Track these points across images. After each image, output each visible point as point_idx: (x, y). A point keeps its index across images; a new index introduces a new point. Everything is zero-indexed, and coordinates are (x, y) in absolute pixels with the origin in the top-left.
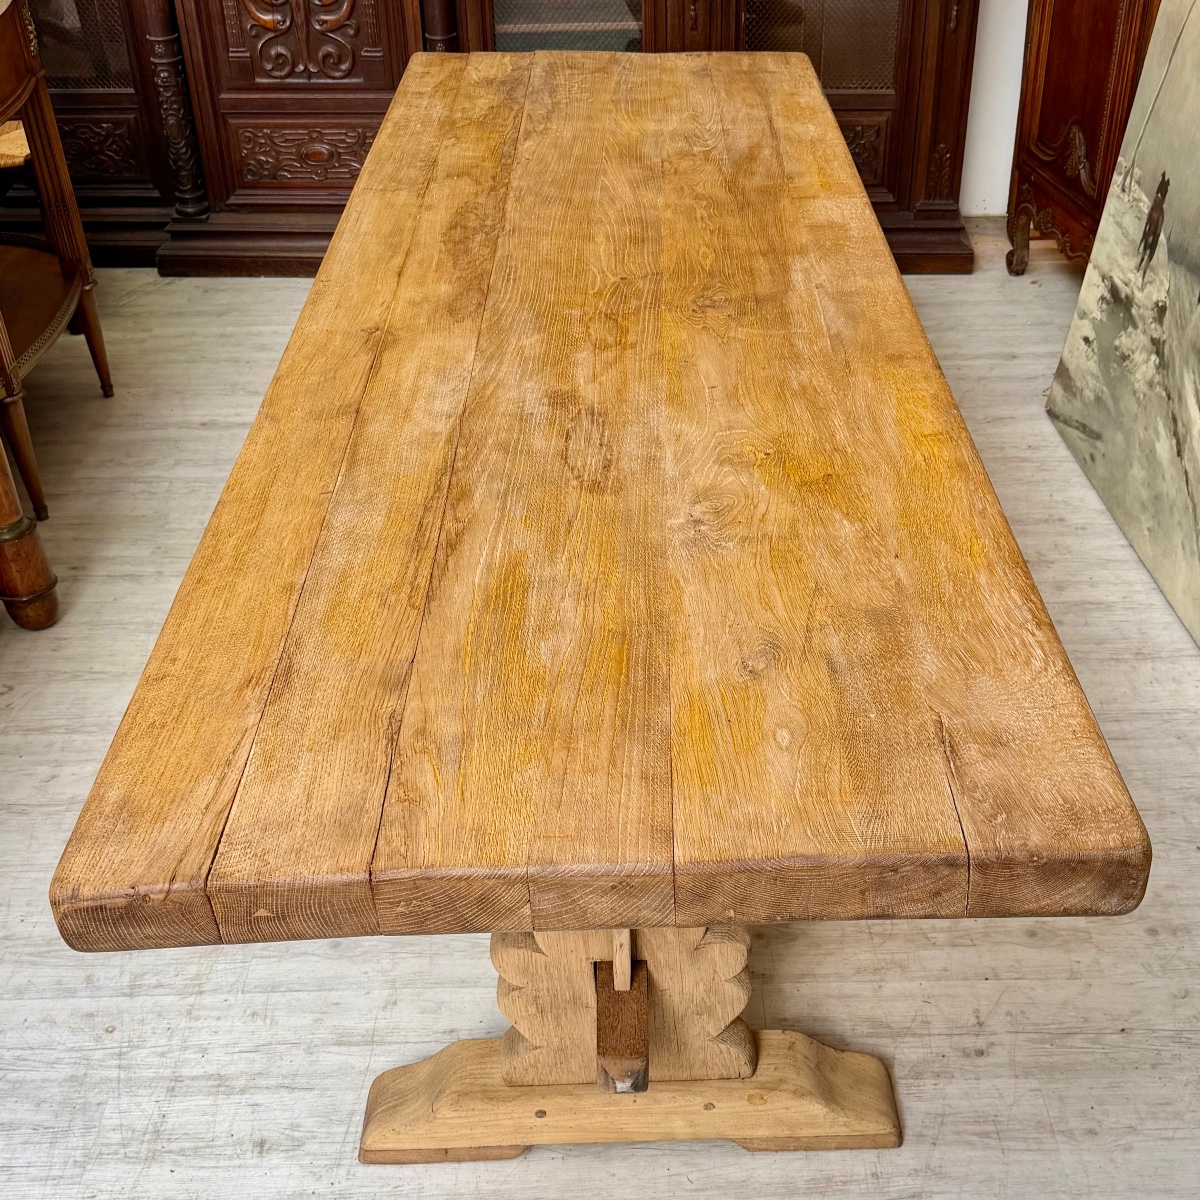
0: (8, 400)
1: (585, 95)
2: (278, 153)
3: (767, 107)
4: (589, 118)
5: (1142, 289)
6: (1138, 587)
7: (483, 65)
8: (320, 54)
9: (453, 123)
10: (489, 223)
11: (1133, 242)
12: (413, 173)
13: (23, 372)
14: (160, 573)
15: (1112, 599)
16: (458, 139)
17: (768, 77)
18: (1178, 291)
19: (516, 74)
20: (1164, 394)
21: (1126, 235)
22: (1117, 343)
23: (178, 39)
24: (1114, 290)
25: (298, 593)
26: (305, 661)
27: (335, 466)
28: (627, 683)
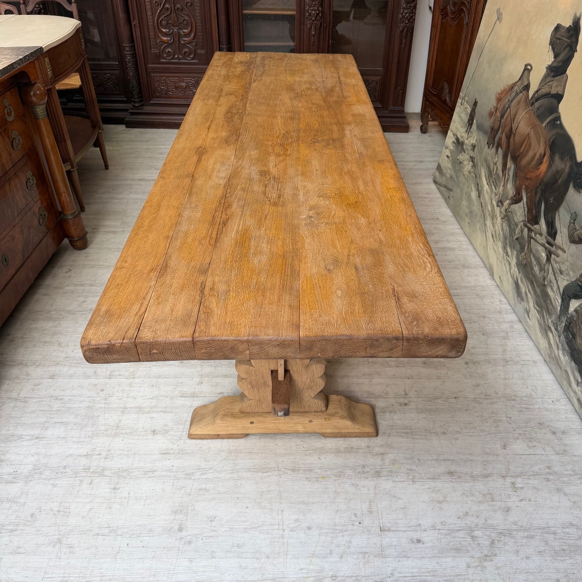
0: (72, 170)
1: (275, 68)
2: (168, 86)
3: (338, 73)
4: (276, 75)
5: (467, 139)
6: (464, 243)
7: (240, 57)
8: (183, 52)
9: (229, 76)
10: (240, 111)
11: (464, 122)
12: (214, 93)
13: (77, 160)
15: (455, 247)
16: (230, 82)
17: (339, 62)
18: (480, 140)
19: (251, 60)
20: (474, 176)
21: (462, 120)
22: (458, 158)
23: (134, 46)
24: (457, 139)
25: (170, 239)
26: (172, 263)
27: (184, 195)
28: (285, 273)
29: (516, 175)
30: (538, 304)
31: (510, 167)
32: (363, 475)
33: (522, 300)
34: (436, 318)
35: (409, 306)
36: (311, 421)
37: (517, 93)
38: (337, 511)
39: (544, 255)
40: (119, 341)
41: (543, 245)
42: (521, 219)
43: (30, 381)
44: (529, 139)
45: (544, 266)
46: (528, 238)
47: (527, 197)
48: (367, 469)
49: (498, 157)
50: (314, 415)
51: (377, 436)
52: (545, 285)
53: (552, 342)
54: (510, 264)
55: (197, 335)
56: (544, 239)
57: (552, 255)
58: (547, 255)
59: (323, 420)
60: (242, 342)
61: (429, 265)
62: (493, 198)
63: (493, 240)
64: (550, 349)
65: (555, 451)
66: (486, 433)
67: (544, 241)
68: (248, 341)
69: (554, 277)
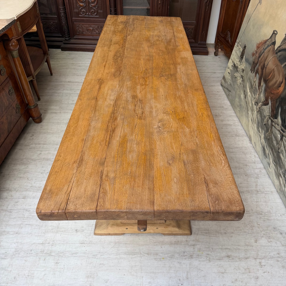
0: (33, 80)
1: (140, 26)
2: (83, 29)
3: (173, 30)
4: (140, 31)
5: (240, 65)
6: (236, 121)
7: (121, 18)
8: (91, 11)
9: (115, 31)
10: (121, 55)
11: (238, 56)
12: (108, 43)
13: (36, 74)
14: (60, 112)
15: (232, 123)
16: (116, 35)
17: (173, 23)
18: (247, 67)
19: (127, 20)
20: (243, 86)
23: (65, 7)
24: (234, 65)
25: (84, 141)
26: (86, 157)
27: (92, 111)
28: (146, 165)
29: (266, 90)
30: (274, 161)
31: (263, 85)
32: (184, 257)
33: (266, 157)
34: (228, 199)
35: (214, 190)
36: (157, 228)
37: (268, 46)
38: (170, 278)
39: (279, 136)
40: (56, 211)
41: (279, 131)
42: (268, 114)
43: (13, 200)
44: (274, 72)
45: (279, 142)
46: (271, 125)
47: (271, 103)
48: (185, 254)
49: (256, 78)
50: (159, 225)
51: (191, 235)
52: (279, 152)
53: (282, 183)
54: (260, 137)
55: (98, 208)
56: (280, 127)
57: (284, 137)
58: (281, 136)
59: (164, 228)
60: (122, 212)
61: (224, 162)
62: (253, 100)
63: (252, 122)
64: (280, 186)
65: (282, 244)
66: (247, 233)
67: (280, 129)
68: (126, 212)
69: (284, 149)
